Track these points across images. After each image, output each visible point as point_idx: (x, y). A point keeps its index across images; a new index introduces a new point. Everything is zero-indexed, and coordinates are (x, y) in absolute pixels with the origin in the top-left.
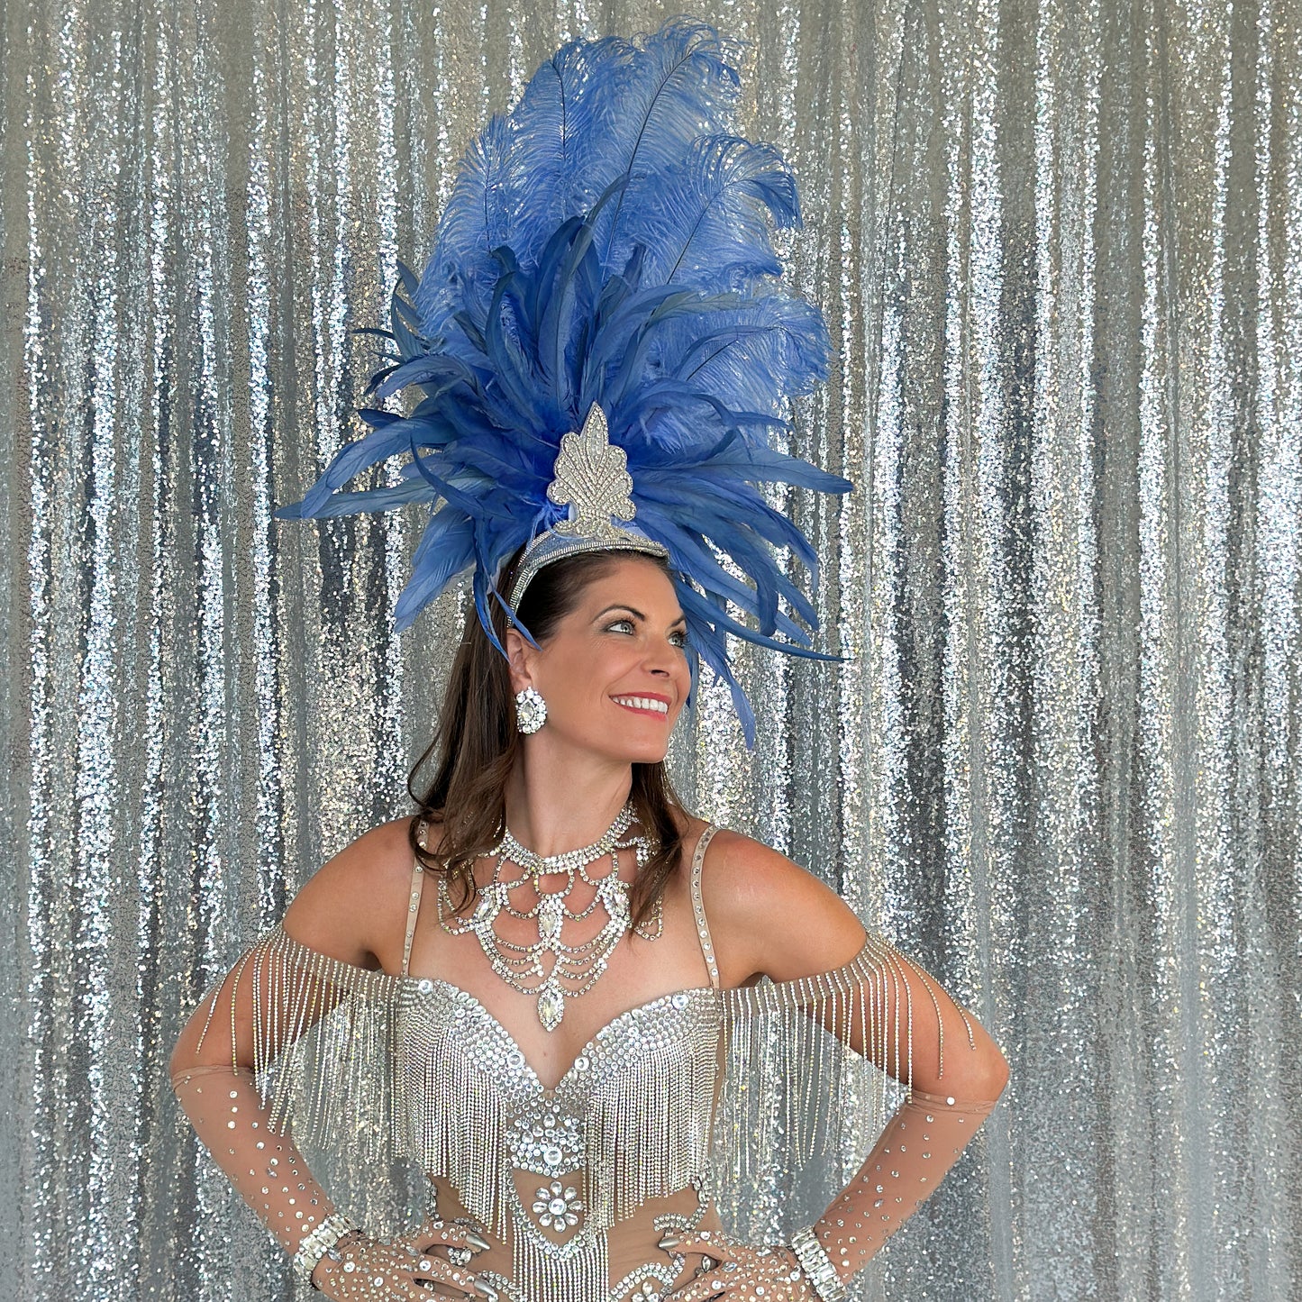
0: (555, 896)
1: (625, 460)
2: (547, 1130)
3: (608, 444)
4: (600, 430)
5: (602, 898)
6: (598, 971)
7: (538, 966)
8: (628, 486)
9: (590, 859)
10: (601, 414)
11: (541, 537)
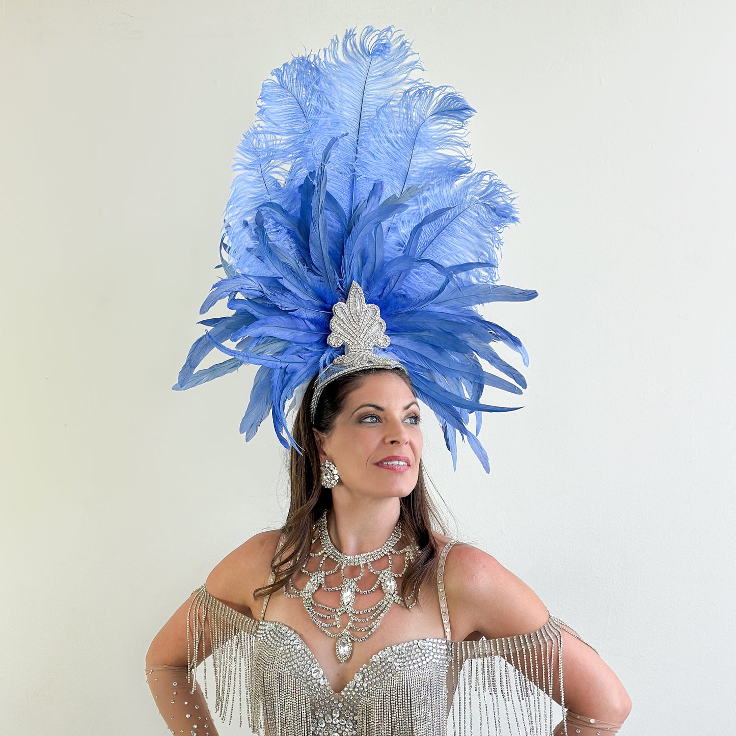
0: (351, 580)
1: (379, 311)
2: (334, 719)
3: (365, 304)
4: (358, 297)
5: (381, 583)
6: (375, 627)
7: (337, 622)
8: (382, 327)
9: (375, 558)
10: (358, 287)
11: (325, 370)
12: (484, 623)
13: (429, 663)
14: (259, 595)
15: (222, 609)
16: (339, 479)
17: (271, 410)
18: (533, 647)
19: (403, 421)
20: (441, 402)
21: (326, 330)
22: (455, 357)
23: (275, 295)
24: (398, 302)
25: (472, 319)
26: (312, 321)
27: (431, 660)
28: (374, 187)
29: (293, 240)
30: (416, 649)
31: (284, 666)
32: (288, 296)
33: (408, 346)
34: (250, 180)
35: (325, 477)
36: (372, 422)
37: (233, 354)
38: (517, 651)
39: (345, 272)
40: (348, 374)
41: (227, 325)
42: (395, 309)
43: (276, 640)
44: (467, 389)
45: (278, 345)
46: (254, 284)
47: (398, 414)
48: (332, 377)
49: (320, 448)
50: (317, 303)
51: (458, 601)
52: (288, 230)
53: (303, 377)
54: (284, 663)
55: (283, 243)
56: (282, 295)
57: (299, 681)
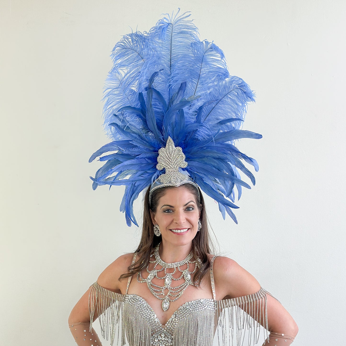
0: (170, 274)
2: (162, 338)
3: (175, 147)
4: (171, 145)
6: (180, 295)
7: (163, 293)
8: (184, 157)
9: (181, 265)
10: (171, 139)
11: (154, 182)
15: (106, 292)
18: (254, 301)
26: (149, 158)
27: (207, 308)
28: (181, 85)
30: (199, 303)
31: (138, 314)
32: (136, 149)
39: (165, 133)
43: (134, 302)
50: (152, 149)
56: (133, 149)
57: (146, 321)
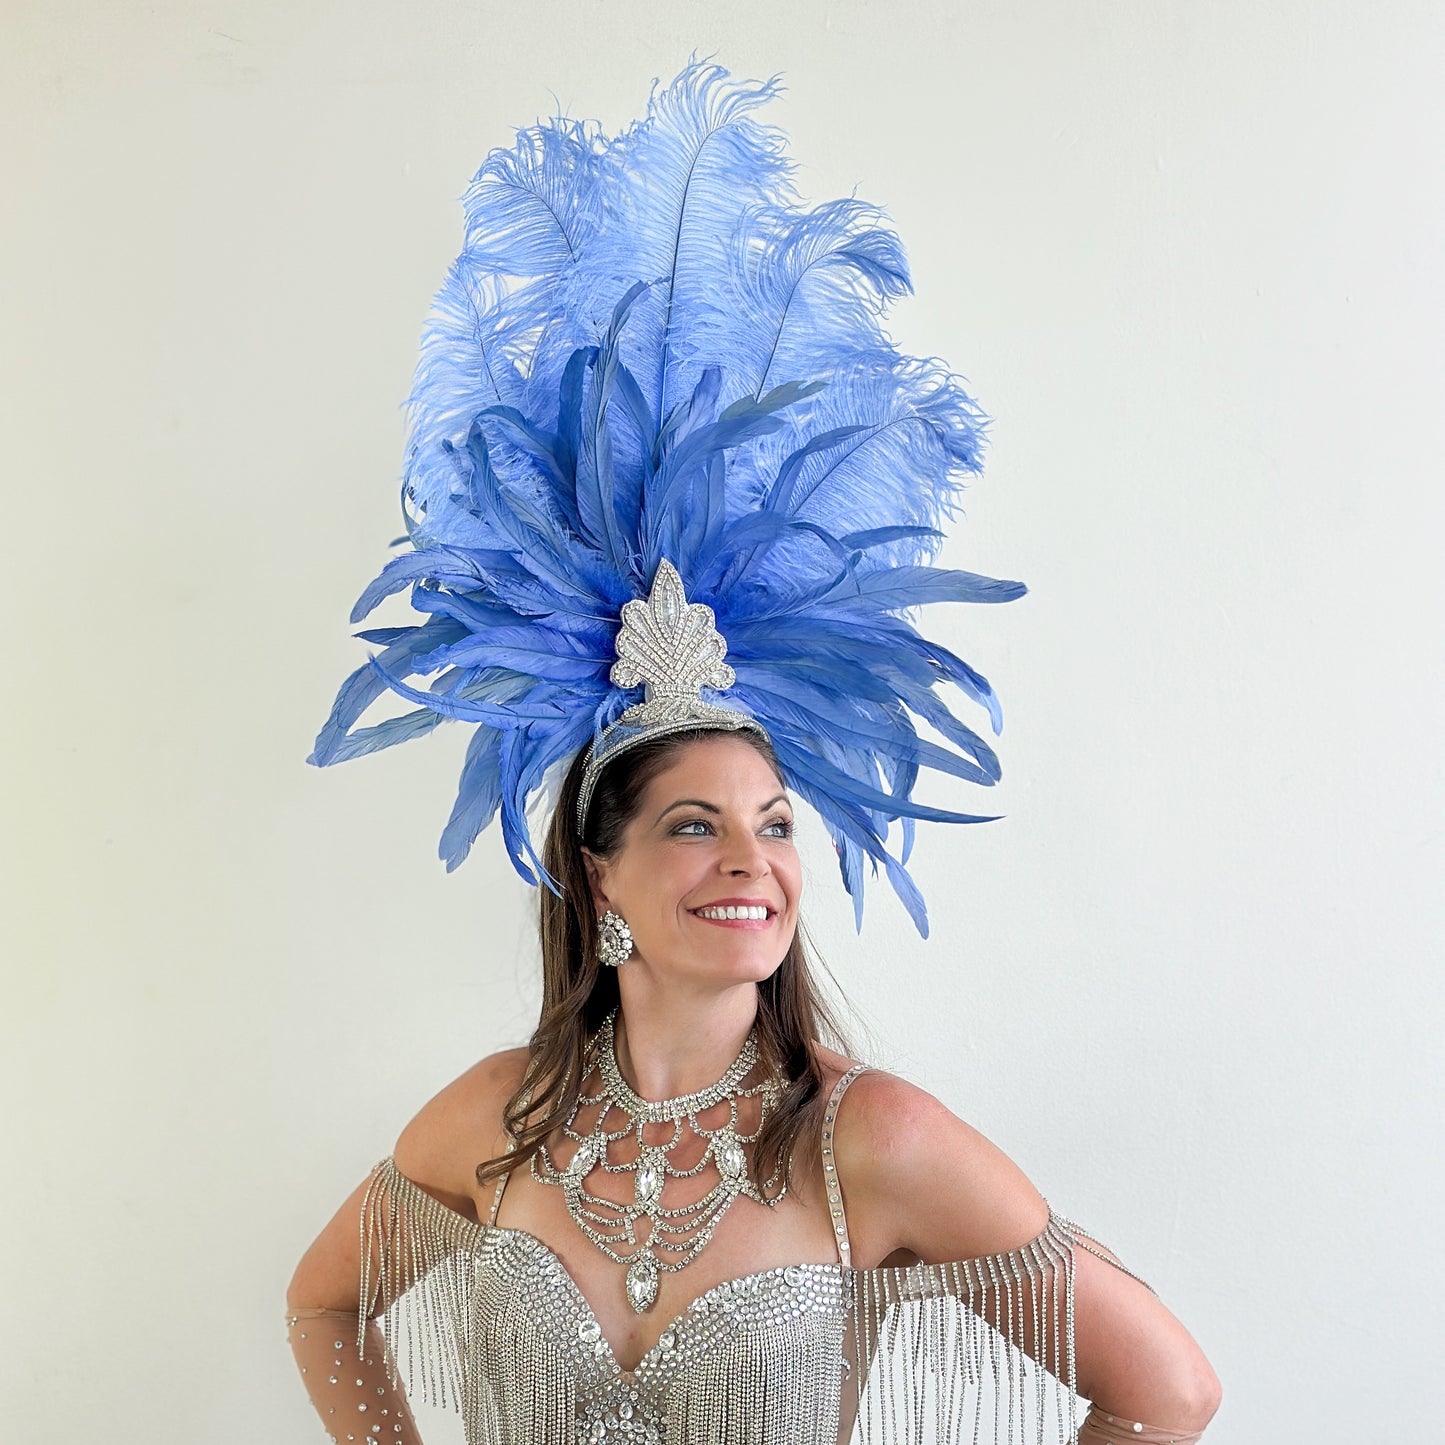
0: (657, 1150)
1: (712, 618)
2: (622, 1422)
3: (686, 604)
4: (671, 590)
5: (714, 1154)
6: (701, 1242)
7: (629, 1232)
8: (720, 648)
9: (703, 1106)
10: (672, 570)
11: (606, 732)
12: (918, 1235)
13: (806, 1314)
14: (485, 1174)
15: (421, 1202)
16: (634, 947)
17: (499, 811)
18: (1015, 1279)
19: (758, 833)
20: (837, 798)
21: (608, 654)
22: (862, 709)
23: (506, 586)
24: (751, 600)
25: (895, 635)
26: (581, 637)
27: (810, 1308)
28: (703, 377)
29: (542, 478)
30: (779, 1286)
31: (525, 1317)
32: (533, 589)
33: (769, 687)
34: (459, 360)
35: (606, 945)
36: (697, 834)
37: (423, 700)
38: (984, 1287)
39: (647, 541)
40: (648, 741)
41: (411, 644)
42: (745, 614)
43: (512, 1266)
44: (887, 772)
45: (513, 685)
46: (462, 564)
47: (749, 819)
48: (619, 746)
49: (597, 884)
50: (591, 601)
51: (863, 1189)
52: (534, 458)
53: (562, 746)
54: (526, 1312)
55: (523, 483)
56: (521, 585)
57: (554, 1348)
